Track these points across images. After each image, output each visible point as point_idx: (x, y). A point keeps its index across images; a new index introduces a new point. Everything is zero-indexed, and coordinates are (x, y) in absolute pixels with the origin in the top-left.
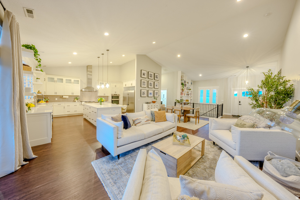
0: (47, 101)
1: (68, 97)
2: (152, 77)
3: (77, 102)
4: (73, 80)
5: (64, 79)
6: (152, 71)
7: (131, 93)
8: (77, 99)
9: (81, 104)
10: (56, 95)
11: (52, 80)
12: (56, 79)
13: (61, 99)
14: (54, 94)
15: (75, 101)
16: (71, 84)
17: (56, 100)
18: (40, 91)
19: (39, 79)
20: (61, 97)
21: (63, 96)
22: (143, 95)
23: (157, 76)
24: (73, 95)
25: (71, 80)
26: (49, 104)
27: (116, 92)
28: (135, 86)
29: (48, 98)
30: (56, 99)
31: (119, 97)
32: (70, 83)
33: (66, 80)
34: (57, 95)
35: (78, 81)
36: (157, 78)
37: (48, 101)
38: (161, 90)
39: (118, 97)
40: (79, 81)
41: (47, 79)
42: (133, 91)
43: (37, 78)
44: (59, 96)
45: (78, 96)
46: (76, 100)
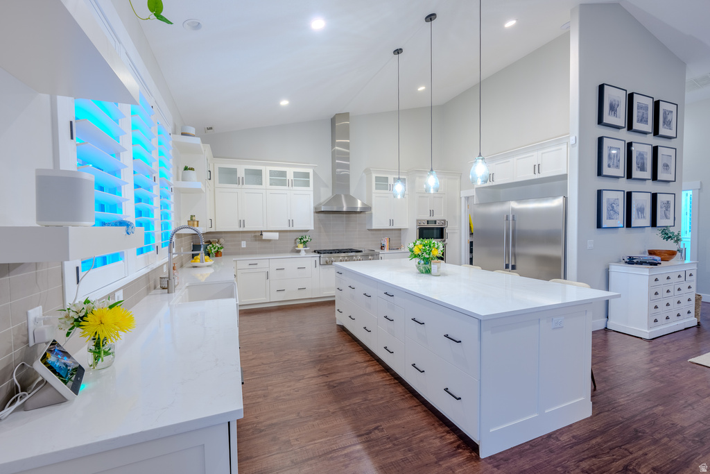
0: (218, 252)
1: (276, 236)
2: (646, 122)
3: (303, 253)
4: (290, 172)
5: (266, 170)
6: (647, 88)
7: (549, 212)
8: (305, 243)
9: (318, 262)
10: (241, 229)
11: (229, 176)
12: (241, 173)
13: (257, 244)
14: (236, 228)
15: (299, 251)
16: (286, 188)
17: (244, 248)
18: (196, 218)
19: (192, 169)
20: (258, 236)
21: (264, 233)
22: (610, 218)
23: (669, 117)
24: (291, 228)
25: (283, 174)
26: (223, 260)
27: (432, 213)
28: (564, 177)
29: (222, 241)
30: (244, 244)
31: (447, 231)
32: (283, 183)
33: (272, 173)
34: (245, 229)
35: (307, 175)
36: (667, 123)
37: (222, 250)
38: (681, 190)
39: (440, 233)
40: (308, 173)
41: (216, 175)
42: (558, 202)
43: (186, 169)
44: (250, 235)
45: (307, 231)
46: (301, 247)
